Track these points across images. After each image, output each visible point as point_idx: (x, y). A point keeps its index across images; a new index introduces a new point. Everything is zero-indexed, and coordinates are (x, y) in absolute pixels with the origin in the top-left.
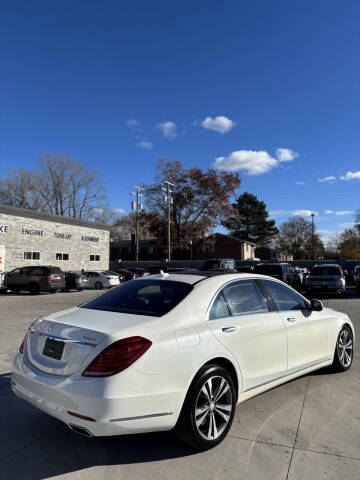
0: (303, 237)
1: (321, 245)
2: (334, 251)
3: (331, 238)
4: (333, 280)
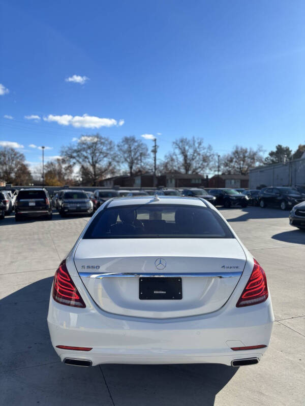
0: (13, 166)
1: (29, 174)
2: (38, 179)
3: (36, 168)
4: (84, 202)
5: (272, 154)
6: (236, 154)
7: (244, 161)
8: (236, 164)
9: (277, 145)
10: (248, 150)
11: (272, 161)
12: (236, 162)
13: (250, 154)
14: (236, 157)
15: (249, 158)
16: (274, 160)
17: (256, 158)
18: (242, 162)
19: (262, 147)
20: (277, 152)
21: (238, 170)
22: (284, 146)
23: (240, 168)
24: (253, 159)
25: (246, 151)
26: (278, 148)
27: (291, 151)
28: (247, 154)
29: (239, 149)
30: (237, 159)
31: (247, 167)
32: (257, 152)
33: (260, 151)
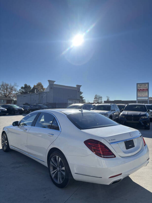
5: (22, 88)
6: (2, 86)
7: (7, 90)
8: (2, 91)
9: (25, 84)
10: (9, 85)
11: (22, 91)
12: (2, 90)
13: (10, 87)
14: (2, 88)
15: (10, 89)
16: (23, 91)
17: (13, 89)
18: (6, 91)
19: (16, 84)
20: (24, 87)
21: (4, 95)
22: (28, 85)
23: (5, 94)
24: (12, 89)
25: (8, 85)
26: (25, 86)
27: (31, 87)
28: (8, 87)
29: (4, 84)
30: (3, 89)
31: (8, 93)
32: (13, 86)
33: (16, 86)
